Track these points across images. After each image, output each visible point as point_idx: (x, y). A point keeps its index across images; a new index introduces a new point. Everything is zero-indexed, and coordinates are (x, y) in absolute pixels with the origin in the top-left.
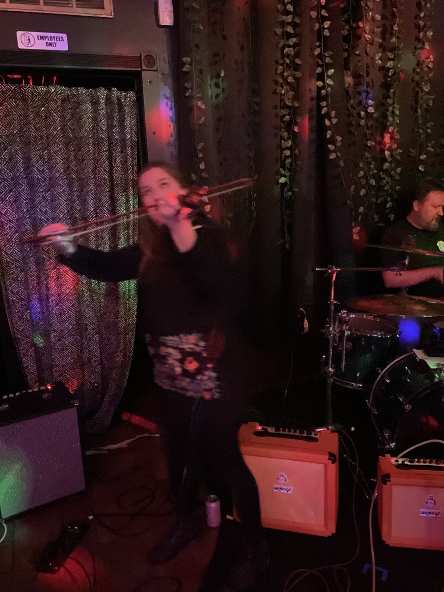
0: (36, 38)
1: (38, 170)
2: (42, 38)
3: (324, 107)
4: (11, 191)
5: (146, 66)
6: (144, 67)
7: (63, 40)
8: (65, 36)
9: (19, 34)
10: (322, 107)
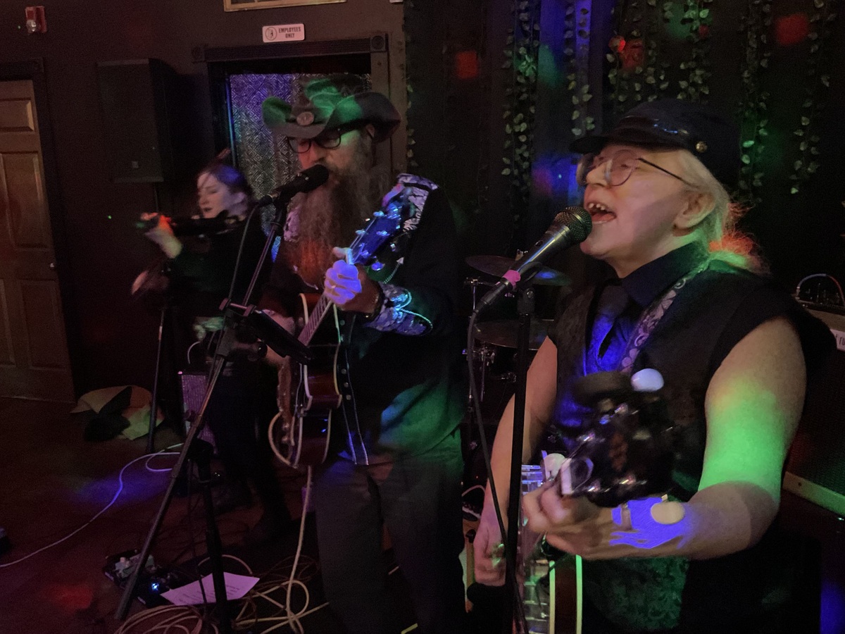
0: (278, 31)
1: (282, 154)
2: (283, 30)
3: (572, 81)
4: (260, 173)
5: (375, 48)
6: (372, 49)
7: (300, 30)
8: (302, 26)
9: (265, 28)
10: (569, 82)
